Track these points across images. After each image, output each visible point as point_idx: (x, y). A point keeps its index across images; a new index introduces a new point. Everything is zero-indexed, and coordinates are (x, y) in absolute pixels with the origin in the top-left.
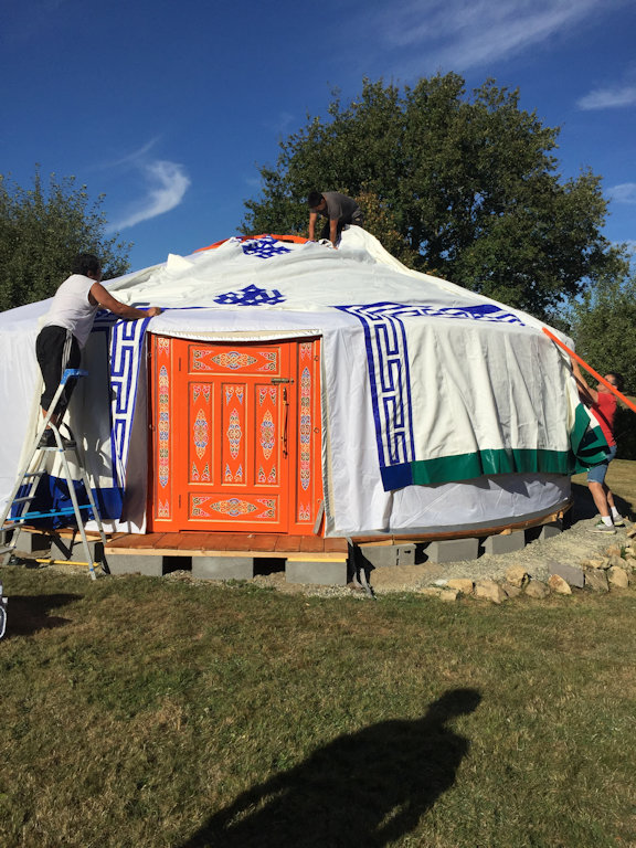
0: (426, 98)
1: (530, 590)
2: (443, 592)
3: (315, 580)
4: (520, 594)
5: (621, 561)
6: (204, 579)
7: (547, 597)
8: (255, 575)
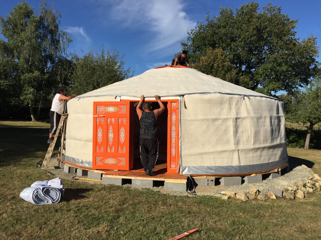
0: (243, 12)
1: (259, 197)
2: (223, 196)
3: (175, 190)
4: (255, 198)
5: (303, 188)
6: (135, 187)
7: (265, 200)
8: (153, 187)
